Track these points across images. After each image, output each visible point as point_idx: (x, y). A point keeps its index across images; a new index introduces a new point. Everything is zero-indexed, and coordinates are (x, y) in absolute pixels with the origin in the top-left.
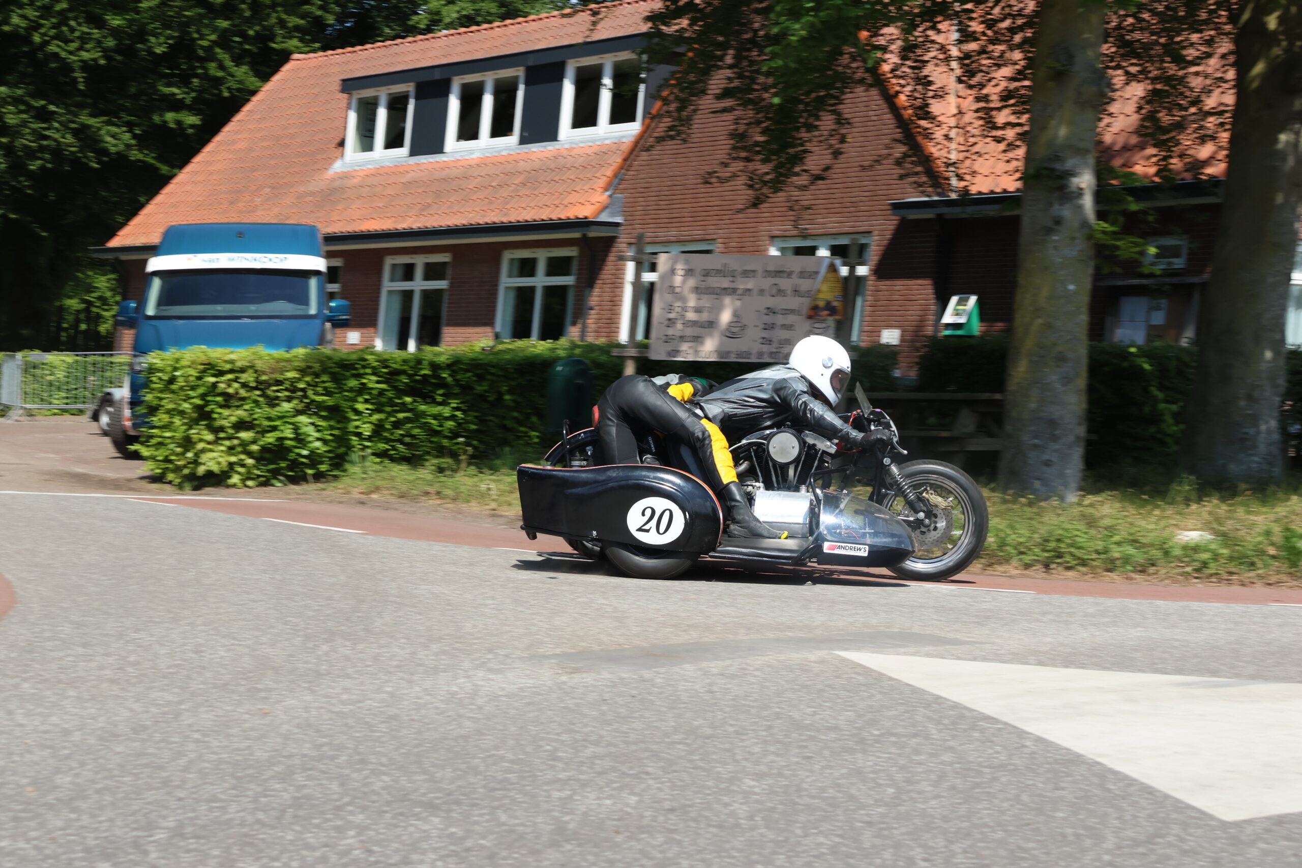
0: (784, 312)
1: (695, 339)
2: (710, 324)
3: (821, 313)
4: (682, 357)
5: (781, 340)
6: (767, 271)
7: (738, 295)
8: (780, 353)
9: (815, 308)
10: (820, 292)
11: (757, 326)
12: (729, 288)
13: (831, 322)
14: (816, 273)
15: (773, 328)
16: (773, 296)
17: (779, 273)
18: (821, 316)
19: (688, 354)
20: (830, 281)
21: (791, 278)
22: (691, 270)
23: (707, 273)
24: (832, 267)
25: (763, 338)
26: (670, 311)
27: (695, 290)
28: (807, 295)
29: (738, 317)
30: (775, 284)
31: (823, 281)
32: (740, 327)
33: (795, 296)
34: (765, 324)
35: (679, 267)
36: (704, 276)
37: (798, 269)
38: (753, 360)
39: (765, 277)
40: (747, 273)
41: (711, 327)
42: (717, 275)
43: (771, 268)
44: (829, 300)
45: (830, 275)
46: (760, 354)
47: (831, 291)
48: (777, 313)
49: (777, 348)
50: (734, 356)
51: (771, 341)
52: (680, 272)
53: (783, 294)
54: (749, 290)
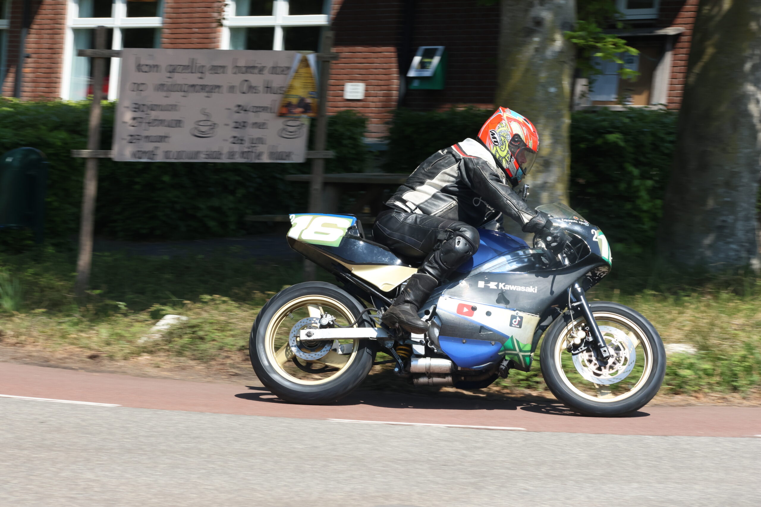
0: (256, 109)
1: (162, 139)
2: (178, 123)
3: (294, 111)
4: (148, 158)
5: (253, 139)
6: (237, 66)
7: (207, 92)
8: (252, 152)
9: (288, 105)
10: (292, 89)
11: (227, 125)
12: (197, 85)
13: (305, 120)
14: (288, 68)
15: (244, 126)
16: (244, 93)
17: (250, 69)
18: (295, 114)
19: (154, 155)
20: (303, 77)
21: (262, 74)
22: (156, 66)
23: (173, 70)
24: (305, 62)
25: (235, 137)
26: (134, 110)
27: (161, 87)
28: (279, 92)
29: (207, 115)
30: (246, 81)
31: (295, 77)
32: (210, 126)
33: (267, 93)
34: (236, 122)
35: (142, 62)
36: (170, 72)
37: (270, 64)
38: (225, 160)
39: (235, 73)
40: (216, 69)
41: (180, 127)
42: (184, 71)
43: (242, 63)
44: (302, 96)
45: (303, 71)
46: (232, 154)
47: (304, 87)
48: (249, 111)
49: (249, 148)
50: (204, 156)
51: (242, 140)
52: (145, 69)
53: (254, 91)
54: (218, 87)
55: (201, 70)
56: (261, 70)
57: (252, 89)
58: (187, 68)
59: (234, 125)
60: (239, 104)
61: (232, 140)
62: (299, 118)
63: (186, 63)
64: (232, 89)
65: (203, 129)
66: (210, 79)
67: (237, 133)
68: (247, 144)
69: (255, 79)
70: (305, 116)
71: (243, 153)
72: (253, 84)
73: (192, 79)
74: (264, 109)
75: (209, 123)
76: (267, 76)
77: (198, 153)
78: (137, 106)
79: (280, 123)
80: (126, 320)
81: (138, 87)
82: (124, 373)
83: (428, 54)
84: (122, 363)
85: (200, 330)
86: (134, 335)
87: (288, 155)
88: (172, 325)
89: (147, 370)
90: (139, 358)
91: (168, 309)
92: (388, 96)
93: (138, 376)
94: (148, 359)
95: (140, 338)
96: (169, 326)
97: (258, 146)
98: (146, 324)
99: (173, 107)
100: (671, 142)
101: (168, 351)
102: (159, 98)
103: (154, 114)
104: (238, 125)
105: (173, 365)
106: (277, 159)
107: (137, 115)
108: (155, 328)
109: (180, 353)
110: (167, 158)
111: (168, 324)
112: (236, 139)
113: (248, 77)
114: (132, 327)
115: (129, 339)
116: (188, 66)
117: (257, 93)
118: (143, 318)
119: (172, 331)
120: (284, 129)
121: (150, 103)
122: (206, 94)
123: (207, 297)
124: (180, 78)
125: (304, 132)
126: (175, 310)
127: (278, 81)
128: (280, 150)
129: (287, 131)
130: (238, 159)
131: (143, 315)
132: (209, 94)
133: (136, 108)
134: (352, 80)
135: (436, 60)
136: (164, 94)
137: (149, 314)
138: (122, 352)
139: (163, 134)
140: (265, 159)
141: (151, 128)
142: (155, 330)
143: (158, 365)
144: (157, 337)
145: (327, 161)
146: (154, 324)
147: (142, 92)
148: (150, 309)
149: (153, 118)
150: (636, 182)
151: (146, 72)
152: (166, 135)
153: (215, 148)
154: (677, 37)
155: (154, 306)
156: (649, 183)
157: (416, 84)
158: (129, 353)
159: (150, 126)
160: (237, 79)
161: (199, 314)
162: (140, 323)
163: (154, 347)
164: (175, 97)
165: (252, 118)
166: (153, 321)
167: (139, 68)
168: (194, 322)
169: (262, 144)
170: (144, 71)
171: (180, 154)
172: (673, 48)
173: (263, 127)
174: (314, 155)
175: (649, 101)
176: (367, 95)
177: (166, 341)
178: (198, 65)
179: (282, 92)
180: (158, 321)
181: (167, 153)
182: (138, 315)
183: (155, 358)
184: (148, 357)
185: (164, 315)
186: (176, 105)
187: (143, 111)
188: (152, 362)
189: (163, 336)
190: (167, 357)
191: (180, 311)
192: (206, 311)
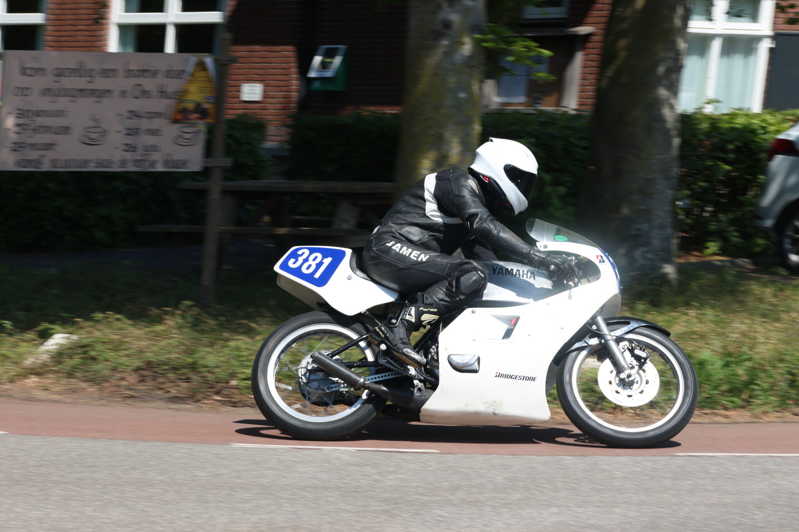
0: (150, 115)
1: (49, 146)
2: (66, 130)
3: (191, 116)
4: (34, 167)
5: (146, 146)
6: (128, 70)
7: (97, 97)
8: (145, 160)
9: (184, 111)
10: (187, 94)
11: (119, 132)
12: (86, 89)
13: (201, 126)
14: (183, 71)
15: (137, 133)
16: (136, 98)
17: (143, 72)
18: (191, 120)
19: (40, 163)
20: (198, 81)
21: (157, 78)
22: (42, 69)
23: (60, 73)
24: (201, 66)
25: (127, 145)
26: (18, 115)
27: (47, 92)
28: (174, 96)
29: (97, 121)
30: (139, 85)
31: (190, 81)
32: (100, 133)
33: (161, 97)
34: (128, 129)
35: (27, 65)
36: (57, 75)
37: (163, 68)
38: (116, 169)
39: (127, 77)
40: (106, 73)
41: (67, 134)
42: (72, 75)
43: (133, 67)
44: (199, 101)
45: (200, 74)
46: (124, 163)
47: (201, 92)
48: (142, 117)
49: (142, 156)
50: (92, 164)
51: (135, 148)
52: (29, 72)
53: (147, 96)
54: (109, 91)
55: (90, 74)
56: (155, 74)
57: (145, 94)
58: (76, 72)
59: (125, 131)
60: (132, 109)
61: (123, 147)
62: (195, 124)
63: (74, 67)
64: (123, 94)
65: (93, 136)
66: (100, 83)
67: (128, 140)
68: (140, 152)
69: (149, 84)
70: (201, 122)
71: (136, 161)
72: (147, 89)
73: (81, 83)
74: (158, 115)
75: (99, 130)
76: (161, 80)
77: (87, 162)
78: (21, 112)
79: (175, 129)
80: (11, 339)
81: (23, 91)
82: (10, 396)
83: (330, 54)
84: (8, 386)
85: (93, 350)
86: (20, 355)
87: (184, 163)
88: (61, 345)
89: (34, 394)
90: (26, 381)
91: (57, 327)
92: (287, 97)
93: (25, 399)
94: (35, 381)
95: (26, 359)
96: (59, 346)
97: (152, 154)
98: (33, 344)
99: (60, 113)
100: (584, 148)
101: (57, 372)
102: (44, 104)
103: (40, 121)
104: (130, 132)
105: (63, 387)
106: (172, 168)
107: (21, 121)
108: (43, 348)
109: (70, 375)
110: (55, 167)
111: (57, 344)
112: (129, 146)
113: (140, 81)
114: (17, 347)
115: (15, 360)
116: (76, 69)
117: (151, 98)
118: (30, 337)
119: (62, 351)
120: (179, 136)
121: (34, 109)
122: (95, 99)
123: (99, 316)
124: (68, 82)
125: (201, 138)
126: (64, 328)
127: (172, 85)
128: (175, 158)
129: (183, 138)
130: (131, 168)
131: (30, 334)
132: (99, 99)
133: (19, 114)
134: (250, 80)
135: (337, 61)
136: (50, 99)
137: (37, 333)
138: (8, 375)
139: (49, 142)
140: (160, 168)
141: (37, 135)
142: (43, 350)
143: (46, 388)
144: (45, 357)
145: (225, 170)
146: (42, 344)
147: (27, 97)
148: (37, 328)
149: (38, 124)
150: (548, 189)
151: (30, 75)
152: (52, 143)
153: (105, 157)
154: (587, 37)
155: (42, 324)
156: (562, 190)
157: (316, 85)
158: (15, 375)
159: (35, 133)
160: (129, 83)
161: (90, 333)
162: (27, 343)
163: (41, 368)
164: (62, 103)
165: (145, 124)
166: (41, 340)
167: (24, 71)
168: (85, 341)
169: (157, 151)
170: (29, 74)
171: (68, 162)
172: (583, 48)
173: (158, 134)
174: (212, 163)
175: (558, 103)
176: (265, 96)
177: (56, 362)
178: (87, 68)
179: (177, 97)
180: (46, 341)
181: (54, 162)
182: (24, 334)
183: (43, 381)
184: (37, 380)
185: (52, 334)
186: (63, 111)
187: (27, 117)
188: (40, 384)
189: (53, 357)
190: (55, 379)
191: (71, 329)
192: (98, 330)
